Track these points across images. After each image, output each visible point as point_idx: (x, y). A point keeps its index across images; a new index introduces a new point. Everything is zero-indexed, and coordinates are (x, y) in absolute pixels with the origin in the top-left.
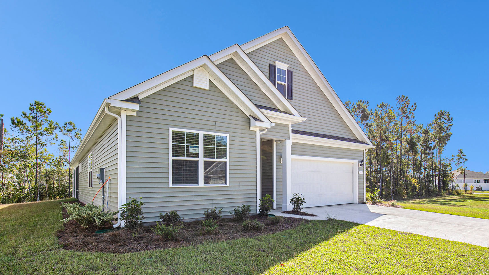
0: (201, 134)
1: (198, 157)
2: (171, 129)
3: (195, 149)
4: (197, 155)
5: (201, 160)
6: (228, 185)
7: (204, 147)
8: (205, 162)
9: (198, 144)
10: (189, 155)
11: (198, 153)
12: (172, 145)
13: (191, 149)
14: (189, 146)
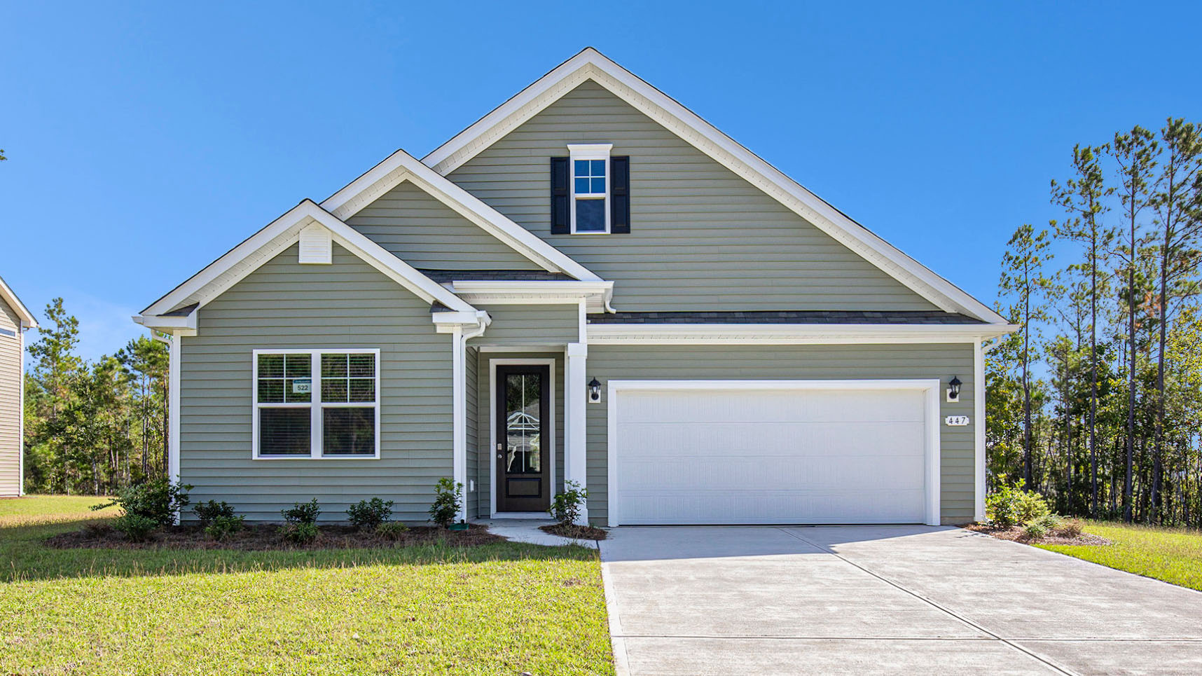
0: (316, 354)
1: (310, 401)
2: (256, 352)
3: (304, 385)
4: (307, 397)
5: (317, 407)
6: (378, 456)
7: (322, 380)
8: (326, 410)
9: (310, 375)
10: (294, 397)
11: (310, 393)
12: (259, 381)
13: (295, 386)
14: (291, 380)
